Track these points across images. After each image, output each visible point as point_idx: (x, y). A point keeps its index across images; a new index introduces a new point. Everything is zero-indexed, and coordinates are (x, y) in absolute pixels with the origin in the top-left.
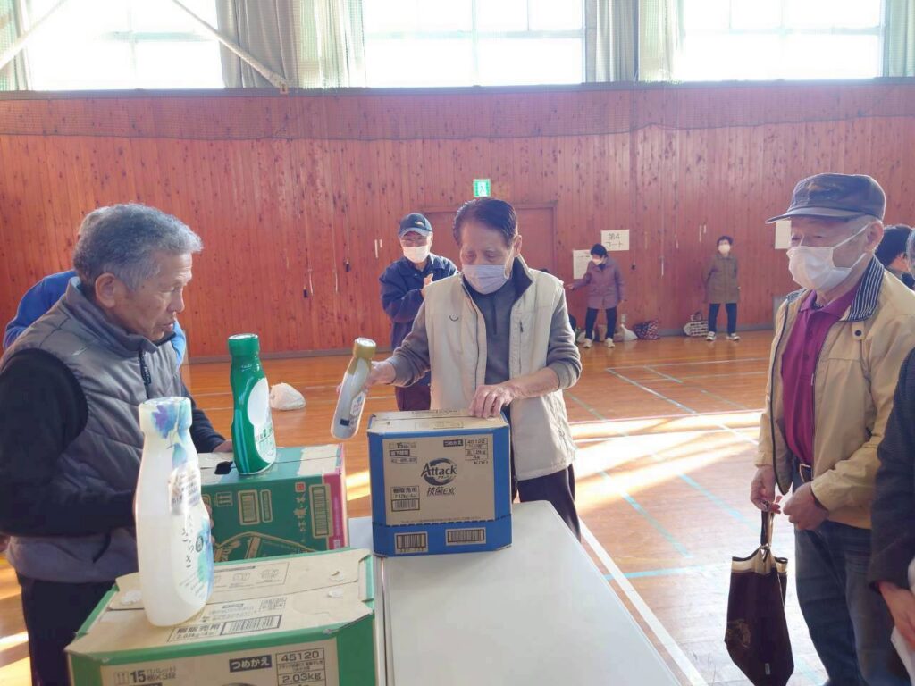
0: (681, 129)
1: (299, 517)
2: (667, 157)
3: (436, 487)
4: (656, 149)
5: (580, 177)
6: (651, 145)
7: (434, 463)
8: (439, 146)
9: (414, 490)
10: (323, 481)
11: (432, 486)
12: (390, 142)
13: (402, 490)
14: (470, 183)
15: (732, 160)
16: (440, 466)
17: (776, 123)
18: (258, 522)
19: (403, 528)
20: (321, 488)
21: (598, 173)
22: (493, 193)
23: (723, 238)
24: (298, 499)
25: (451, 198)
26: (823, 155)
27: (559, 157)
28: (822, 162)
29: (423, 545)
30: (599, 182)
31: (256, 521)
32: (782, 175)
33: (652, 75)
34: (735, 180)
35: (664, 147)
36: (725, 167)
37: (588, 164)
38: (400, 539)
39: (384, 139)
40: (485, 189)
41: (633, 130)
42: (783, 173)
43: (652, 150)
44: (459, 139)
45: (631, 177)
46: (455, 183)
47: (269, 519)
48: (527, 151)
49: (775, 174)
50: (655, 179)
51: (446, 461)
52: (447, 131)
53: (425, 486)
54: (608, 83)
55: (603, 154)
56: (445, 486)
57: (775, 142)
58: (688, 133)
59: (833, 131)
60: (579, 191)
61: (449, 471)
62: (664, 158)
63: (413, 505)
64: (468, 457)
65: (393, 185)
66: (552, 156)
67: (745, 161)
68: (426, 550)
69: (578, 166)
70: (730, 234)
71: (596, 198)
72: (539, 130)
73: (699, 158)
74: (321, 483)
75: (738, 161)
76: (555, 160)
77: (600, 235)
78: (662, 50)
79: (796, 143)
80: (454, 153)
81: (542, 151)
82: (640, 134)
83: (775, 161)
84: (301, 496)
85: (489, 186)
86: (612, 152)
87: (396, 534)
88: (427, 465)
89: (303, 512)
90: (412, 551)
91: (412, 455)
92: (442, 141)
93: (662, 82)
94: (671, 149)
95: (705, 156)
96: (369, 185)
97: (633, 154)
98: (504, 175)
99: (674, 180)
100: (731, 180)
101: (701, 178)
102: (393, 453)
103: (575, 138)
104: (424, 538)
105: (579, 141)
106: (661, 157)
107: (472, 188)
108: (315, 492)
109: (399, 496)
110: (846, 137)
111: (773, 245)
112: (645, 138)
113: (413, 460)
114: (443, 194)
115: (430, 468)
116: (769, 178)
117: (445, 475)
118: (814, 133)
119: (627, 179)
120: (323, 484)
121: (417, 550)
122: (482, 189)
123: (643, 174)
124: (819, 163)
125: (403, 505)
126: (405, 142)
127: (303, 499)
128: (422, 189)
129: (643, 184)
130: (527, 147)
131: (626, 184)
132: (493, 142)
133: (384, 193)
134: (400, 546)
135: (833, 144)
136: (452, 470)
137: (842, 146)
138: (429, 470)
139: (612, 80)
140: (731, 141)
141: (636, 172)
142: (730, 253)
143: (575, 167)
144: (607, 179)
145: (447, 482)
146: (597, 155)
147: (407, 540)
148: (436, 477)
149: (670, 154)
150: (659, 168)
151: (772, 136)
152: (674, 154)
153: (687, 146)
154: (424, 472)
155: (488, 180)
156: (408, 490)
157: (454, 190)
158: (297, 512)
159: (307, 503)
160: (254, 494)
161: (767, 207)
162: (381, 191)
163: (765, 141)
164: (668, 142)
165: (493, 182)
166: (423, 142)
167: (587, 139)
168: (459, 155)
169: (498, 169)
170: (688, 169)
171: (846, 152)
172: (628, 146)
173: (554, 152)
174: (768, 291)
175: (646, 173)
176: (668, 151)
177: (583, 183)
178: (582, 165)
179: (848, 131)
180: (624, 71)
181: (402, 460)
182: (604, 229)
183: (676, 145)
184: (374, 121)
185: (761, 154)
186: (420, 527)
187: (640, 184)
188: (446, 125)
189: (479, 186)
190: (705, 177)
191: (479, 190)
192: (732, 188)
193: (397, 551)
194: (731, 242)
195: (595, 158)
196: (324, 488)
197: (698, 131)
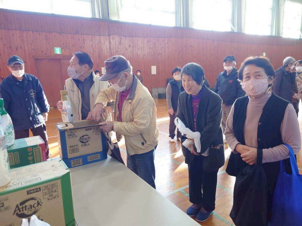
0: (124, 36)
1: (30, 160)
2: (120, 45)
3: (84, 144)
4: (117, 42)
5: (93, 49)
6: (115, 40)
7: (83, 137)
8: (39, 34)
9: (77, 146)
10: (38, 146)
11: (82, 144)
12: (18, 31)
13: (73, 146)
14: (53, 49)
15: (139, 47)
16: (85, 137)
17: (150, 37)
18: (14, 164)
19: (74, 158)
20: (38, 149)
21: (99, 48)
22: (62, 53)
23: (138, 71)
24: (29, 153)
25: (46, 54)
26: (162, 47)
27: (85, 42)
28: (162, 50)
29: (81, 162)
30: (99, 51)
31: (13, 163)
32: (152, 53)
33: (114, 18)
34: (140, 53)
35: (119, 42)
36: (137, 50)
37: (95, 45)
38: (73, 162)
39: (16, 30)
40: (59, 51)
41: (109, 35)
42: (152, 52)
43: (115, 42)
44: (47, 32)
45: (110, 50)
46: (47, 48)
47: (19, 162)
48: (74, 39)
49: (150, 52)
50: (117, 51)
51: (87, 135)
52: (42, 29)
53: (80, 144)
54: (100, 19)
55: (100, 42)
56: (87, 143)
57: (150, 43)
58: (126, 38)
59: (164, 41)
60: (93, 54)
61: (88, 138)
62: (119, 45)
63: (77, 150)
64: (93, 133)
65: (21, 47)
66: (83, 41)
67: (142, 48)
68: (82, 164)
69: (92, 46)
70: (140, 70)
71: (99, 56)
72: (78, 32)
73: (130, 46)
74: (38, 147)
75: (140, 48)
76: (84, 43)
77: (101, 69)
78: (116, 10)
79: (155, 44)
80: (46, 37)
81: (79, 39)
82: (112, 37)
83: (150, 48)
84: (30, 153)
85: (60, 50)
86: (103, 42)
87: (71, 161)
88: (81, 137)
89: (32, 158)
90: (77, 165)
91: (75, 135)
92: (40, 33)
93: (117, 21)
94: (121, 42)
95: (131, 46)
96: (10, 47)
97: (110, 43)
98: (66, 46)
99: (123, 52)
100: (139, 53)
101: (131, 52)
102: (69, 135)
103: (90, 36)
104: (81, 160)
105: (92, 37)
106: (118, 44)
107: (54, 50)
108: (36, 150)
109: (72, 148)
110: (168, 43)
111: (151, 73)
112: (113, 38)
113: (76, 136)
114: (42, 52)
115: (82, 138)
116: (149, 53)
117: (87, 140)
118: (160, 41)
119: (109, 51)
120: (39, 147)
121: (79, 165)
122: (58, 51)
123: (113, 49)
124: (161, 50)
125: (73, 151)
126: (25, 32)
127: (31, 153)
128: (33, 50)
129: (114, 53)
130: (74, 37)
131: (108, 52)
132: (61, 34)
133: (17, 50)
134: (73, 164)
135: (164, 45)
136: (89, 138)
137: (167, 45)
138: (81, 139)
139: (101, 18)
140: (138, 41)
141: (111, 49)
142: (140, 75)
143: (91, 46)
144: (102, 51)
145: (87, 142)
146: (98, 42)
147: (75, 161)
148: (84, 141)
149: (121, 44)
150: (118, 48)
151: (149, 41)
152: (122, 44)
153: (126, 42)
154: (80, 140)
155: (60, 48)
156: (75, 146)
157: (47, 51)
158: (29, 158)
159: (33, 155)
160: (12, 154)
161: (149, 62)
162: (16, 50)
163: (147, 42)
164: (120, 40)
165: (62, 49)
166: (33, 32)
167: (95, 37)
168: (48, 38)
169: (63, 44)
170: (127, 49)
171: (168, 47)
172: (108, 40)
173: (83, 40)
174: (150, 86)
175: (114, 49)
176: (120, 43)
177: (94, 52)
178: (93, 45)
179: (168, 41)
180: (105, 16)
181: (72, 137)
182: (103, 67)
183: (123, 41)
184: (11, 22)
185: (146, 46)
186: (79, 157)
187: (112, 53)
188: (42, 27)
189: (56, 50)
190: (132, 52)
191: (57, 51)
192: (139, 56)
193: (72, 166)
194: (140, 72)
195: (98, 43)
196: (39, 149)
197: (129, 38)
